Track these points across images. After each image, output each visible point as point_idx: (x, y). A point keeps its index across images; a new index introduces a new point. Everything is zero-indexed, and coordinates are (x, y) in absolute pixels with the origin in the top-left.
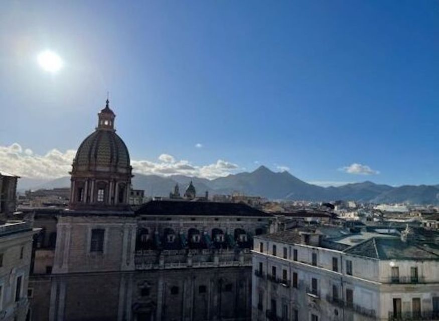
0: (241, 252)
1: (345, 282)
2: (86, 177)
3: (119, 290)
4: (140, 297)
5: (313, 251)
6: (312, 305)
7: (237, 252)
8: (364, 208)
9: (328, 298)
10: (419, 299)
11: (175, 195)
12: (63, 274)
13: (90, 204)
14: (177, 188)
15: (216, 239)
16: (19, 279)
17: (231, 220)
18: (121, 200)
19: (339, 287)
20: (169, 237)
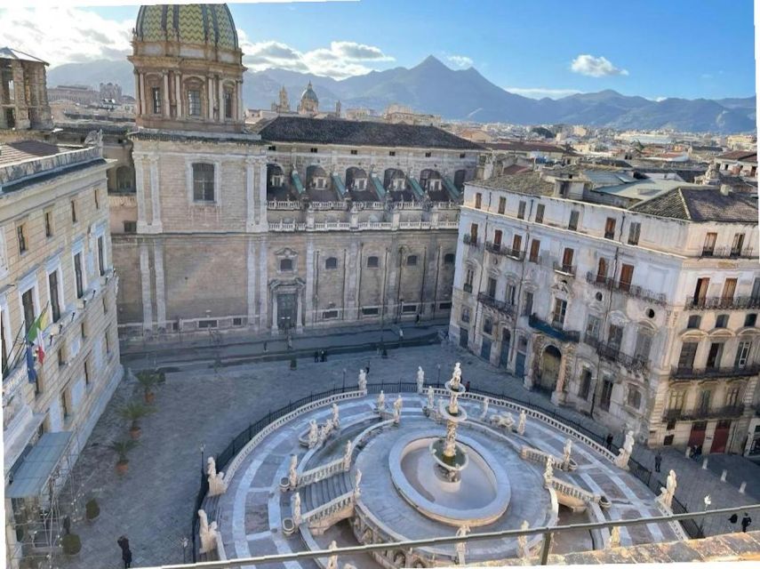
0: (435, 207)
1: (623, 254)
2: (165, 68)
3: (246, 260)
4: (279, 272)
5: (572, 207)
6: (561, 287)
7: (428, 208)
8: (599, 136)
9: (589, 277)
10: (735, 281)
11: (280, 107)
12: (155, 235)
13: (177, 119)
14: (283, 94)
15: (393, 187)
16: (100, 240)
17: (416, 154)
18: (229, 113)
19: (610, 262)
20: (316, 181)
